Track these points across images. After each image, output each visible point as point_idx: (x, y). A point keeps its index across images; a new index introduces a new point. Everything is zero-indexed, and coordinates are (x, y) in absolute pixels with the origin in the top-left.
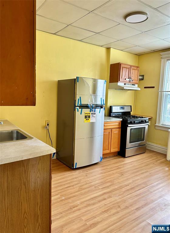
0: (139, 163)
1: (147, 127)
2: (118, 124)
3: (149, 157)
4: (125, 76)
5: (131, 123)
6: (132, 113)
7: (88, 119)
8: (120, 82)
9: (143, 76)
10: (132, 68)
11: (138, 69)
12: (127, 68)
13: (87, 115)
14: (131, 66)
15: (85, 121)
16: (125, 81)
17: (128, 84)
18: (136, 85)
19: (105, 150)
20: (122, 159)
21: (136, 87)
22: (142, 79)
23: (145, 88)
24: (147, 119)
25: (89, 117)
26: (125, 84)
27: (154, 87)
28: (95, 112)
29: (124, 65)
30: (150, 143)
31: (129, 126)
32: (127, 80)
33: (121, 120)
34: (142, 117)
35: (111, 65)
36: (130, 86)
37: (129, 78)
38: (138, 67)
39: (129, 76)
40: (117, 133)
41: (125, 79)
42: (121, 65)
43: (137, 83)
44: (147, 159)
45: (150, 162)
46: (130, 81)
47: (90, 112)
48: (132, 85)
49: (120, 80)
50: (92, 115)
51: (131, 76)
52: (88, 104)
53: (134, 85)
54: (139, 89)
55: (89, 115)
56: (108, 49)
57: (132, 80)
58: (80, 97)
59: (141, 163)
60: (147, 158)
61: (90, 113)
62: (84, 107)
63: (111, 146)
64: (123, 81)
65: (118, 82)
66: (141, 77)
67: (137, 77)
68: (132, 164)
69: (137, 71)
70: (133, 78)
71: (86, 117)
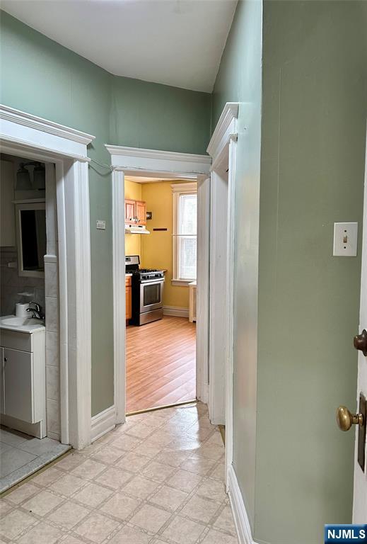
1: (162, 283)
2: (127, 280)
4: (130, 216)
5: (144, 278)
6: (140, 267)
9: (150, 213)
10: (138, 204)
11: (144, 205)
12: (131, 204)
14: (136, 202)
17: (135, 226)
18: (144, 227)
20: (137, 327)
21: (143, 230)
22: (150, 218)
23: (155, 230)
24: (161, 272)
26: (130, 226)
27: (166, 229)
29: (128, 201)
30: (167, 307)
31: (141, 282)
32: (133, 220)
33: (131, 275)
34: (156, 271)
36: (137, 228)
37: (135, 218)
38: (144, 202)
39: (135, 215)
41: (131, 219)
43: (144, 225)
46: (136, 222)
48: (139, 227)
51: (137, 215)
53: (141, 227)
54: (149, 232)
57: (138, 220)
67: (144, 215)
69: (144, 207)
70: (139, 218)
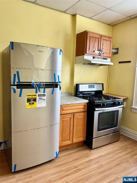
0: (108, 161)
1: (120, 110)
2: (83, 106)
3: (122, 149)
4: (93, 48)
7: (33, 104)
8: (87, 54)
9: (117, 49)
10: (103, 38)
11: (110, 39)
12: (96, 38)
13: (31, 97)
14: (101, 36)
15: (28, 106)
16: (94, 53)
17: (98, 58)
18: (109, 60)
19: (65, 141)
22: (117, 53)
23: (120, 63)
24: (121, 100)
25: (35, 100)
26: (94, 58)
27: (130, 62)
28: (44, 92)
29: (92, 34)
31: (96, 109)
32: (97, 52)
33: (87, 101)
34: (115, 98)
35: (77, 35)
36: (101, 60)
37: (99, 50)
38: (110, 38)
39: (99, 48)
40: (81, 118)
41: (94, 51)
42: (88, 33)
43: (109, 57)
44: (120, 152)
45: (122, 158)
46: (100, 55)
47: (36, 92)
48: (104, 59)
49: (87, 52)
50: (40, 97)
51: (101, 48)
52: (31, 82)
53: (105, 59)
54: (112, 64)
55: (33, 97)
56: (74, 16)
57: (102, 53)
58: (18, 72)
59: (111, 159)
60: (120, 149)
61: (35, 94)
62: (24, 87)
63: (74, 135)
64: (90, 53)
65: (84, 55)
66: (115, 51)
67: (109, 49)
68: (98, 162)
69: (109, 42)
70: (104, 51)
71: (29, 100)
